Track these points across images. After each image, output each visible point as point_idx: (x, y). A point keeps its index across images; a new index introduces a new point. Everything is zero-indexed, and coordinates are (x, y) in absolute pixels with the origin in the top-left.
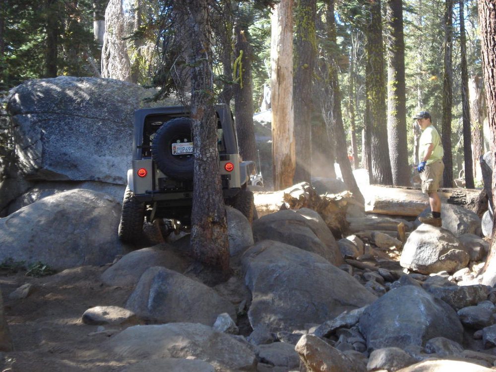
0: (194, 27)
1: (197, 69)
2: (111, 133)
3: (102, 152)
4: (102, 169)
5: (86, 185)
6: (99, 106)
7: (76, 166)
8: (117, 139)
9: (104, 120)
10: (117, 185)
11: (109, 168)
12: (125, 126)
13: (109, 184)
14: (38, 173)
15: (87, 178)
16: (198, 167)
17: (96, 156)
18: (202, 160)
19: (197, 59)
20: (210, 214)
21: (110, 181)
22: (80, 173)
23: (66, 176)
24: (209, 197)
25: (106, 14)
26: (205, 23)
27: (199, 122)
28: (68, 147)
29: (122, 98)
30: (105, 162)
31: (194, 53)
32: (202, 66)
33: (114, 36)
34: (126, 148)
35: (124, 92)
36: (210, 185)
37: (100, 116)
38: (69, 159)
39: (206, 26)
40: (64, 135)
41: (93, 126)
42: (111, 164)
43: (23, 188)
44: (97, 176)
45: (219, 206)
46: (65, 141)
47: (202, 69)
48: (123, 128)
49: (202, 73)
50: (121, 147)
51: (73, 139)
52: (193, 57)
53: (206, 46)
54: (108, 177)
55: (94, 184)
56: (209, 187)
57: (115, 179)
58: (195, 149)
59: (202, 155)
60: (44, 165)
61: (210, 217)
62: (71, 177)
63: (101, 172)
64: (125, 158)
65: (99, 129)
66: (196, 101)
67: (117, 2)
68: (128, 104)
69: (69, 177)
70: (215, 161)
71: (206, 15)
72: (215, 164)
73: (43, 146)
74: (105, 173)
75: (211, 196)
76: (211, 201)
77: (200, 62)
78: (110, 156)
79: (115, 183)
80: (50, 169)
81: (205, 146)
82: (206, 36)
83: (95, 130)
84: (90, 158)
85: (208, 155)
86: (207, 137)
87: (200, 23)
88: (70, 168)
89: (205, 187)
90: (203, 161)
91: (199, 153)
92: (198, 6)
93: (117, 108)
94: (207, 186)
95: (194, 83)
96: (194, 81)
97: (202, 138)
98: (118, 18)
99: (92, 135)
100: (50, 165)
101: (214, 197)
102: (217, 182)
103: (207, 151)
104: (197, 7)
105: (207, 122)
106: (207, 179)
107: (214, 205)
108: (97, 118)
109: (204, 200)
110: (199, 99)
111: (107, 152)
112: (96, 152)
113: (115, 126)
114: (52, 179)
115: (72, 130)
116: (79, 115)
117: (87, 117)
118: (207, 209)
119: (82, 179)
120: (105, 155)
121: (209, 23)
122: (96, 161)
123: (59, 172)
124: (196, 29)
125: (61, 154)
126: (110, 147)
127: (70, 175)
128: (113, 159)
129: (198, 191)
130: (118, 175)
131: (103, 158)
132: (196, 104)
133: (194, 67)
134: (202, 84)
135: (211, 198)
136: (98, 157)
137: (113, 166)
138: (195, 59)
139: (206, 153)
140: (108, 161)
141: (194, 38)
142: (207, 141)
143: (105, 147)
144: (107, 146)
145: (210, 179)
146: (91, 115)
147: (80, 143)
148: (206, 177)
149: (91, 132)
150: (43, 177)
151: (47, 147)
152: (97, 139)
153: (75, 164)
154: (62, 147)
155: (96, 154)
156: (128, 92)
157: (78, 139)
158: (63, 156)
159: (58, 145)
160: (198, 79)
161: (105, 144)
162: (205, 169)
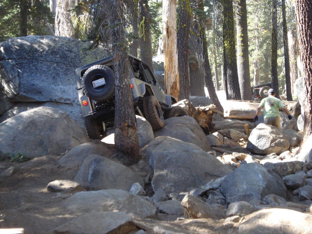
0: (113, 2)
1: (116, 29)
2: (62, 71)
3: (57, 83)
4: (57, 94)
5: (47, 104)
6: (54, 54)
7: (40, 92)
8: (66, 74)
9: (58, 62)
10: (67, 104)
11: (62, 93)
12: (71, 66)
13: (62, 103)
14: (17, 97)
15: (48, 100)
16: (117, 91)
17: (53, 86)
18: (120, 87)
19: (115, 23)
20: (126, 121)
21: (63, 101)
22: (43, 97)
23: (34, 98)
24: (125, 110)
27: (118, 63)
28: (35, 80)
29: (68, 48)
30: (59, 90)
31: (113, 19)
32: (118, 27)
33: (62, 9)
34: (72, 80)
35: (70, 44)
37: (55, 60)
38: (36, 88)
39: (121, 1)
40: (32, 73)
41: (50, 67)
42: (63, 90)
43: (8, 107)
44: (54, 98)
46: (33, 77)
47: (119, 29)
48: (69, 68)
49: (119, 32)
50: (69, 79)
51: (38, 75)
52: (113, 21)
53: (121, 14)
54: (61, 99)
55: (52, 103)
56: (125, 104)
57: (65, 100)
58: (116, 80)
59: (120, 84)
60: (20, 91)
61: (126, 123)
62: (38, 100)
63: (56, 96)
64: (72, 87)
65: (55, 68)
66: (115, 49)
68: (72, 52)
69: (36, 99)
70: (129, 87)
72: (128, 89)
73: (19, 80)
74: (59, 96)
75: (126, 109)
76: (126, 113)
77: (117, 25)
78: (62, 85)
79: (66, 102)
80: (24, 94)
81: (122, 78)
82: (121, 8)
83: (52, 69)
84: (49, 87)
85: (124, 84)
86: (123, 72)
88: (36, 93)
89: (122, 104)
91: (118, 82)
93: (65, 54)
94: (124, 103)
95: (114, 38)
96: (114, 37)
97: (120, 73)
100: (24, 92)
101: (128, 110)
102: (130, 101)
105: (123, 63)
106: (123, 99)
107: (129, 115)
108: (53, 61)
109: (122, 112)
110: (117, 48)
111: (60, 83)
112: (53, 83)
113: (64, 67)
114: (26, 101)
115: (38, 69)
116: (42, 59)
117: (47, 61)
118: (124, 118)
119: (44, 100)
120: (58, 85)
122: (53, 89)
123: (30, 96)
124: (114, 3)
125: (31, 85)
126: (62, 80)
127: (37, 98)
128: (64, 87)
129: (118, 107)
130: (67, 97)
131: (57, 87)
132: (116, 51)
133: (114, 28)
134: (119, 39)
135: (126, 111)
136: (54, 86)
137: (64, 92)
138: (114, 23)
139: (123, 82)
140: (61, 89)
141: (113, 9)
142: (123, 75)
143: (59, 80)
144: (60, 79)
145: (126, 99)
146: (49, 60)
147: (43, 78)
148: (123, 98)
149: (50, 71)
150: (20, 100)
151: (22, 81)
152: (53, 75)
153: (40, 91)
154: (31, 80)
155: (53, 84)
156: (72, 45)
157: (41, 75)
158: (32, 86)
159: (29, 79)
160: (116, 35)
161: (59, 78)
162: (122, 92)
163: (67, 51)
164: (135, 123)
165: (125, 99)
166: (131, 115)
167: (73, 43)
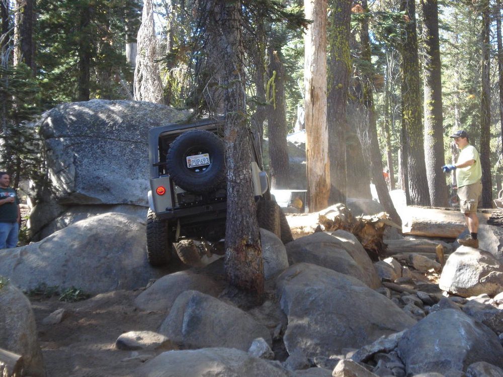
0: (227, 48)
1: (230, 90)
2: (144, 155)
3: (135, 174)
4: (135, 192)
5: (119, 208)
6: (132, 129)
7: (108, 190)
9: (137, 142)
11: (142, 191)
13: (142, 207)
14: (72, 197)
15: (120, 201)
16: (231, 189)
17: (129, 180)
18: (235, 182)
19: (230, 81)
20: (244, 236)
21: (143, 204)
22: (113, 197)
23: (98, 199)
24: (243, 220)
25: (138, 36)
26: (238, 44)
27: (232, 144)
28: (101, 171)
29: (154, 120)
30: (138, 185)
31: (226, 74)
32: (235, 87)
33: (146, 58)
35: (157, 114)
36: (243, 207)
37: (132, 138)
38: (101, 183)
39: (239, 47)
40: (97, 158)
41: (125, 149)
42: (144, 186)
43: (56, 212)
44: (130, 199)
45: (253, 228)
46: (98, 165)
47: (235, 90)
49: (235, 95)
51: (106, 162)
52: (225, 78)
53: (239, 67)
54: (141, 200)
55: (127, 207)
56: (243, 209)
57: (148, 202)
58: (228, 171)
59: (236, 177)
60: (77, 188)
61: (244, 240)
62: (104, 201)
63: (134, 195)
65: (132, 152)
66: (229, 122)
67: (149, 24)
69: (102, 200)
70: (249, 183)
71: (239, 36)
72: (248, 186)
73: (76, 170)
74: (138, 196)
75: (244, 218)
76: (245, 223)
77: (233, 83)
78: (143, 179)
80: (83, 192)
81: (238, 168)
82: (238, 57)
83: (128, 153)
84: (123, 181)
85: (242, 177)
86: (241, 158)
87: (233, 44)
88: (102, 191)
89: (239, 210)
90: (237, 183)
91: (233, 175)
92: (231, 27)
94: (241, 209)
95: (227, 105)
96: (227, 102)
97: (235, 160)
98: (150, 40)
99: (125, 158)
100: (83, 189)
101: (248, 219)
102: (251, 205)
103: (240, 173)
104: (229, 28)
105: (240, 144)
106: (240, 201)
107: (248, 227)
108: (129, 141)
109: (238, 222)
110: (232, 120)
111: (140, 175)
112: (129, 175)
113: (147, 149)
114: (85, 203)
115: (106, 153)
116: (112, 137)
117: (119, 140)
118: (241, 232)
119: (115, 202)
120: (137, 178)
121: (242, 44)
122: (129, 185)
123: (92, 196)
124: (229, 50)
125: (93, 178)
126: (143, 170)
127: (103, 198)
128: (146, 182)
129: (232, 214)
131: (136, 181)
132: (229, 125)
133: (227, 89)
134: (235, 106)
135: (245, 221)
136: (131, 180)
137: (146, 189)
138: (227, 80)
139: (240, 175)
140: (141, 184)
141: (226, 59)
142: (241, 163)
143: (138, 170)
144: (140, 169)
145: (244, 201)
146: (124, 138)
147: (113, 166)
148: (240, 199)
149: (124, 155)
150: (76, 201)
151: (80, 171)
152: (130, 162)
153: (108, 187)
154: (95, 170)
155: (128, 177)
156: (160, 114)
157: (110, 162)
158: (96, 179)
159: (91, 169)
160: (231, 100)
161: (138, 167)
162: (239, 191)
163: (152, 124)
164: (259, 241)
165: (242, 201)
166: (252, 227)
167: (161, 112)
